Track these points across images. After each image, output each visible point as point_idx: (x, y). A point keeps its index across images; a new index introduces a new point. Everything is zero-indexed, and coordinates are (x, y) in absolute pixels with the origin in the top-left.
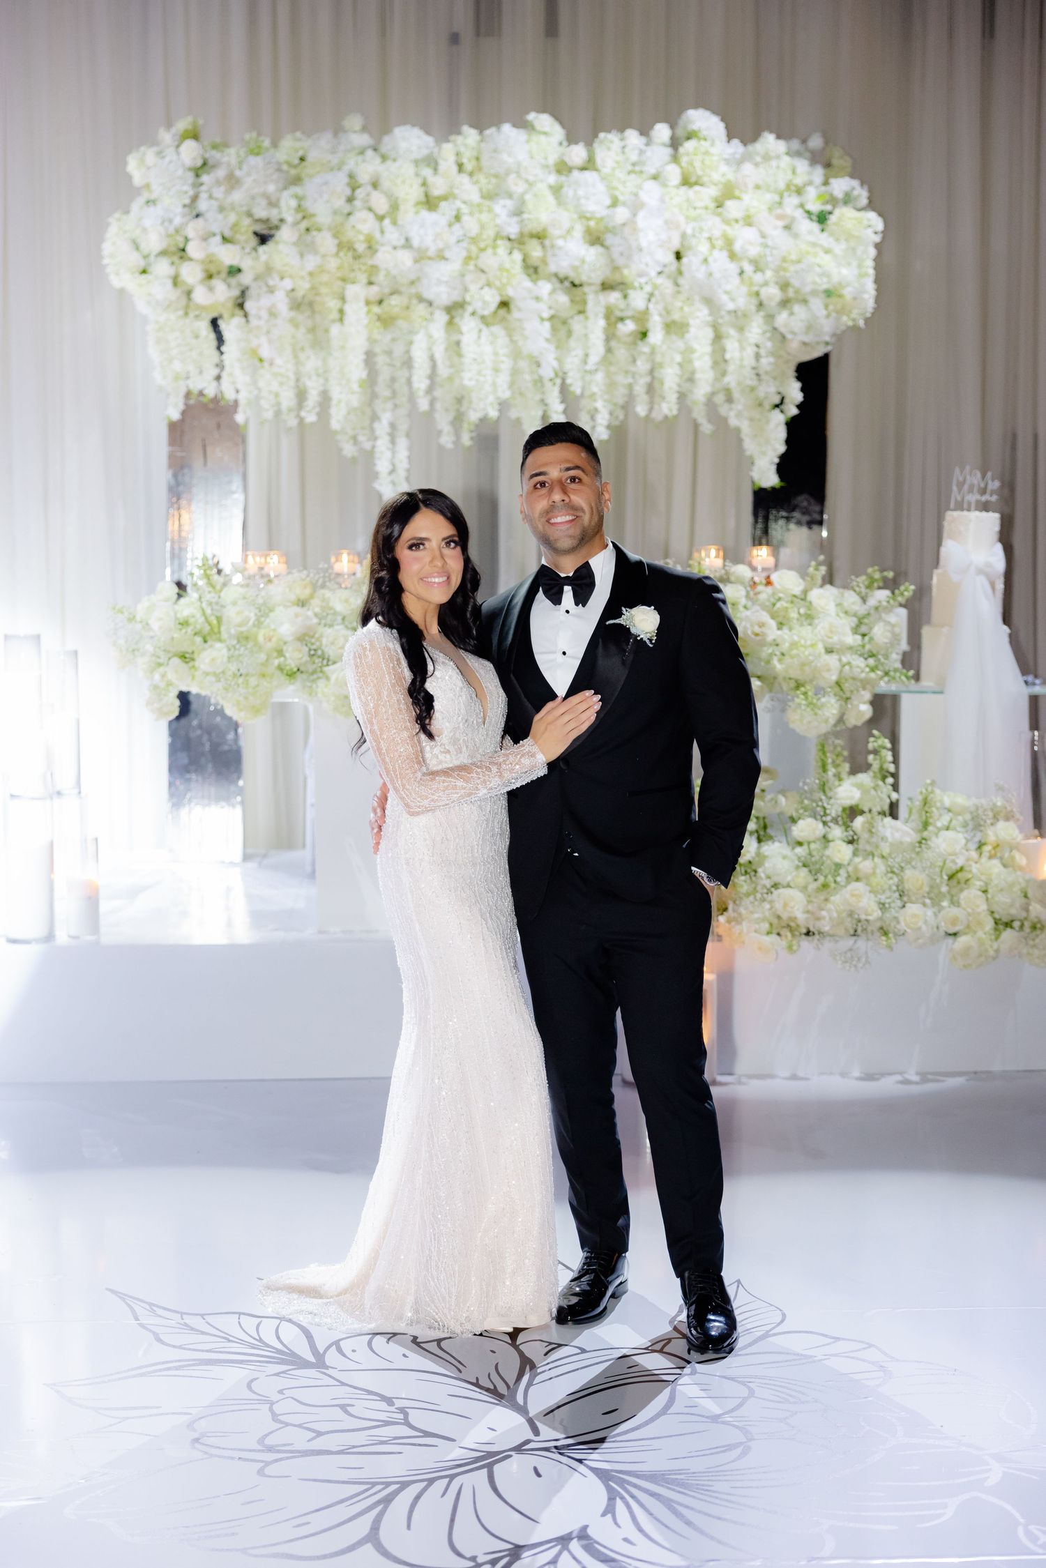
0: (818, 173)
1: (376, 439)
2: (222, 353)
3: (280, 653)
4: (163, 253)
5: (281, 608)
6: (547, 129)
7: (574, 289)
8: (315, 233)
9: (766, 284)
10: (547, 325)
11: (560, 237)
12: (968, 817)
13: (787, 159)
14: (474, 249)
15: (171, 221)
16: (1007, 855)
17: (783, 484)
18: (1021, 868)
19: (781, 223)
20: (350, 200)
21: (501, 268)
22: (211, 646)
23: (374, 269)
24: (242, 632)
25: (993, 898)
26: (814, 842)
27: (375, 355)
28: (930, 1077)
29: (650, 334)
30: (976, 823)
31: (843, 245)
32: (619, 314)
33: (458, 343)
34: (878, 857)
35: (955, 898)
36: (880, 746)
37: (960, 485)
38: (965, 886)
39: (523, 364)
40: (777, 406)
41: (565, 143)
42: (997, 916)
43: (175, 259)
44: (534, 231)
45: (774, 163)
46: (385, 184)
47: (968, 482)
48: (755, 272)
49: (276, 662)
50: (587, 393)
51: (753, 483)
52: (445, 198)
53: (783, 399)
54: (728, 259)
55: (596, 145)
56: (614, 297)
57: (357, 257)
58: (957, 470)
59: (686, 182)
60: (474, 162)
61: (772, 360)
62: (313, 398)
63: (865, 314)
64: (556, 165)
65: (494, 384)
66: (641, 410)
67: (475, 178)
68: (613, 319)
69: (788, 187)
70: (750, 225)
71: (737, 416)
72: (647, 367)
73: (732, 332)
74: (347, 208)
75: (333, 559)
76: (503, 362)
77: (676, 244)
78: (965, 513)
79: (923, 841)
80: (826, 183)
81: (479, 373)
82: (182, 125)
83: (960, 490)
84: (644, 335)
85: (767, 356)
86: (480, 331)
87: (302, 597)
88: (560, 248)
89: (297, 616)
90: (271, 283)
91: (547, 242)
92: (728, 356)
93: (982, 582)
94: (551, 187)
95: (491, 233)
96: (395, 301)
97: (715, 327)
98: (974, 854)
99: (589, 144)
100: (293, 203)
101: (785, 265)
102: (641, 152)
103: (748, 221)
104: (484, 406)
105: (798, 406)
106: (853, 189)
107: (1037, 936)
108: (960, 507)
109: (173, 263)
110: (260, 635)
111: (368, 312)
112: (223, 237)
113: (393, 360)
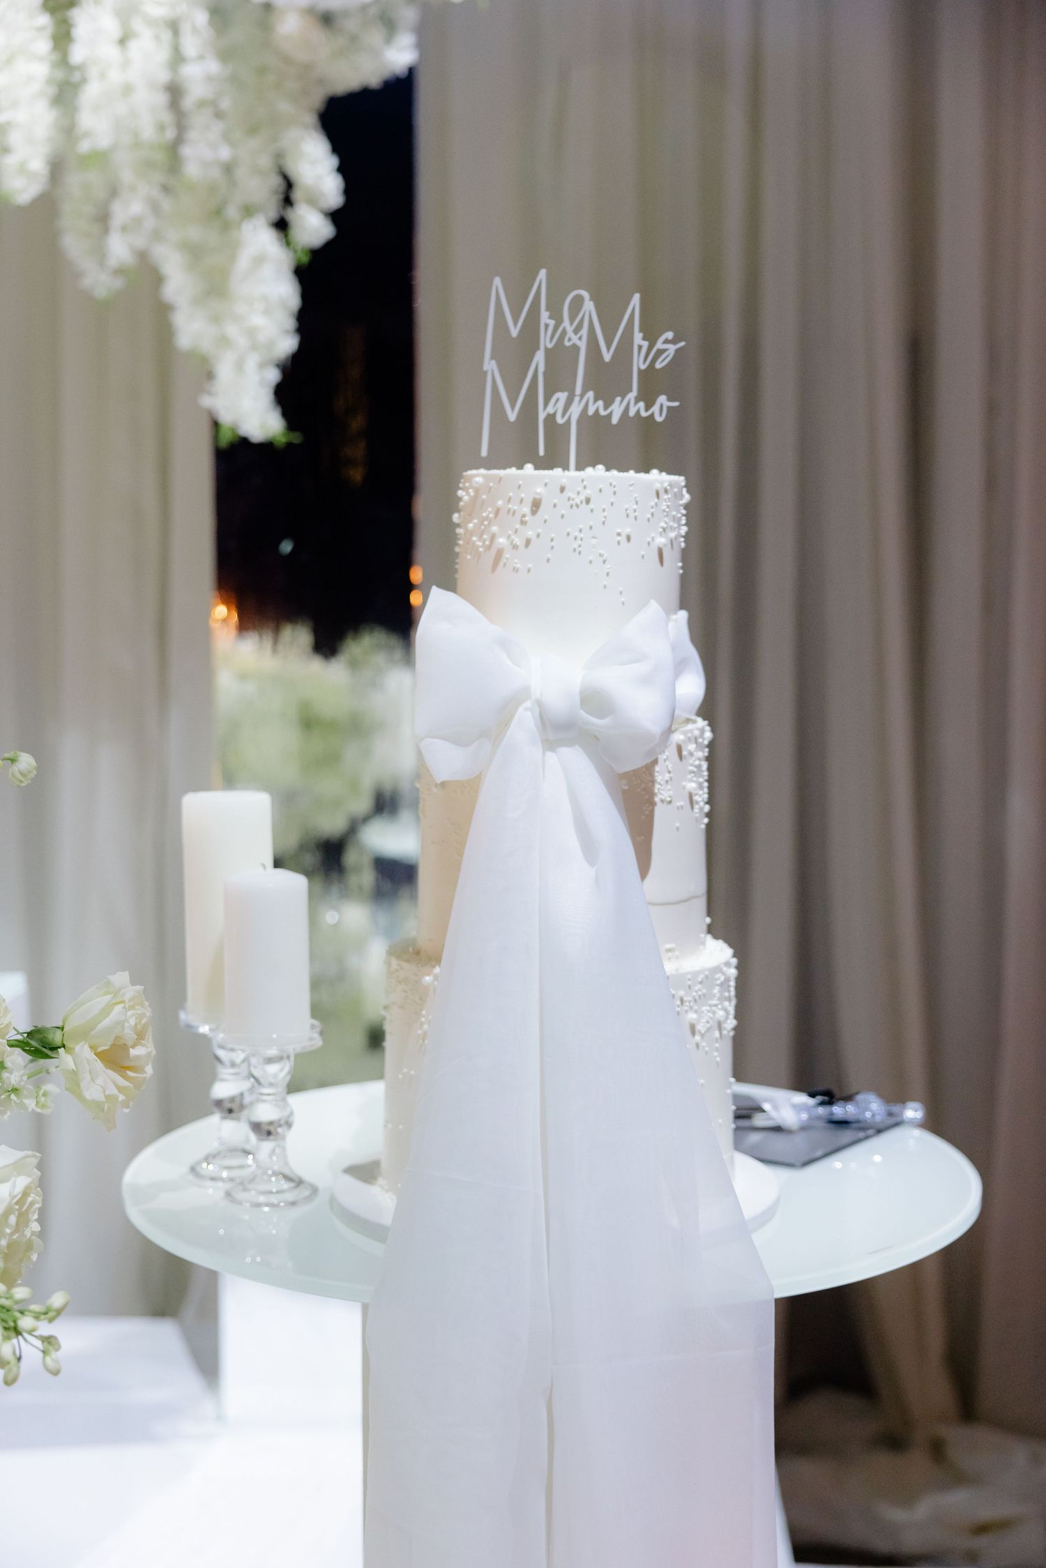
37: (513, 356)
61: (219, 68)
85: (201, 57)
105: (333, 218)
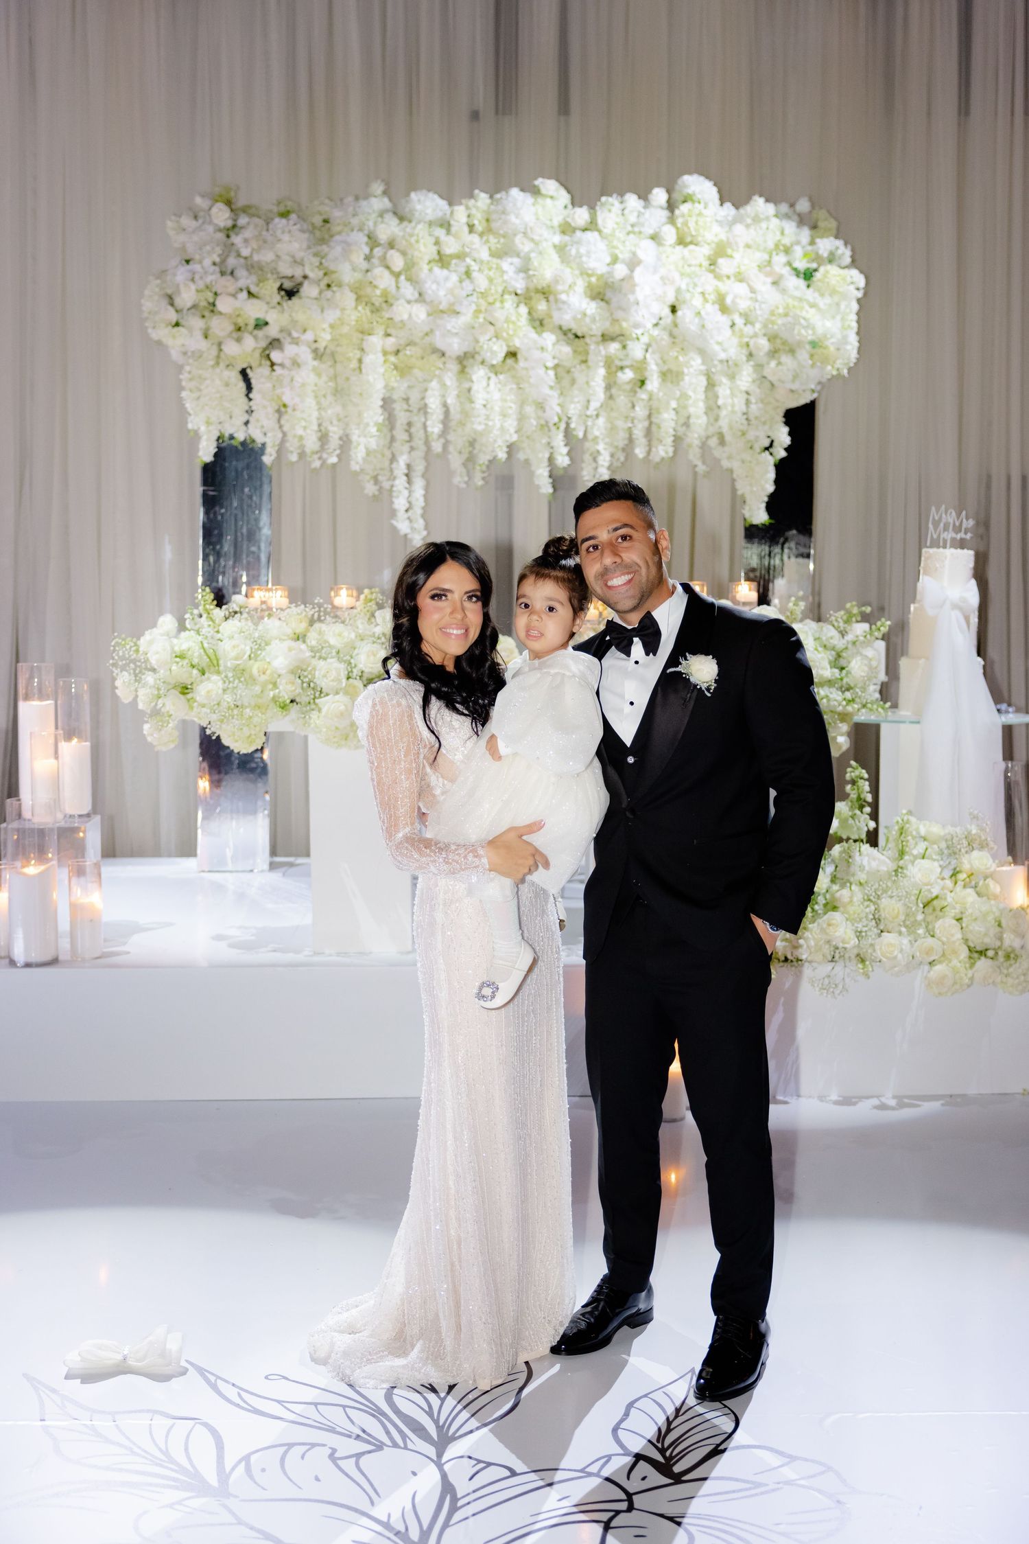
0: (805, 234)
1: (395, 478)
2: (250, 400)
3: (275, 685)
4: (195, 308)
5: (277, 641)
6: (551, 193)
7: (577, 340)
8: (335, 289)
9: (755, 335)
10: (551, 373)
11: (563, 292)
12: (943, 845)
13: (775, 221)
14: (482, 302)
15: (202, 280)
16: (981, 883)
17: (772, 521)
18: (996, 897)
19: (769, 280)
20: (368, 258)
21: (507, 320)
22: (209, 679)
23: (391, 322)
24: (239, 665)
25: (967, 926)
27: (394, 401)
28: (906, 1100)
29: (647, 382)
30: (951, 850)
31: (828, 300)
32: (619, 363)
33: (469, 390)
34: (856, 884)
35: (930, 927)
36: (857, 777)
37: (936, 524)
38: (941, 914)
39: (529, 410)
40: (767, 449)
41: (570, 206)
42: (972, 945)
43: (206, 313)
44: (540, 287)
45: (764, 225)
46: (401, 244)
47: (944, 520)
48: (745, 324)
49: (271, 694)
50: (590, 437)
51: (745, 519)
52: (456, 256)
53: (772, 441)
54: (719, 313)
55: (597, 208)
56: (614, 347)
57: (376, 310)
58: (933, 509)
59: (681, 242)
60: (484, 222)
61: (761, 405)
62: (334, 442)
63: (848, 363)
64: (560, 226)
65: (502, 428)
66: (640, 452)
67: (485, 238)
68: (613, 368)
69: (777, 246)
70: (741, 281)
71: (730, 458)
72: (646, 412)
73: (724, 380)
74: (366, 266)
75: (332, 594)
76: (511, 407)
77: (671, 299)
78: (941, 550)
79: (900, 870)
80: (812, 243)
81: (488, 417)
83: (936, 528)
84: (643, 383)
85: (757, 403)
86: (489, 378)
87: (299, 631)
88: (564, 302)
89: (290, 650)
90: (294, 335)
91: (551, 298)
92: (720, 402)
93: (956, 616)
94: (555, 246)
95: (500, 289)
96: (411, 351)
97: (709, 376)
98: (949, 883)
99: (592, 208)
100: (316, 261)
101: (773, 318)
102: (640, 215)
103: (740, 278)
104: (494, 449)
106: (837, 248)
107: (1011, 965)
108: (936, 544)
109: (203, 317)
110: (255, 668)
111: (385, 362)
112: (249, 293)
113: (409, 406)
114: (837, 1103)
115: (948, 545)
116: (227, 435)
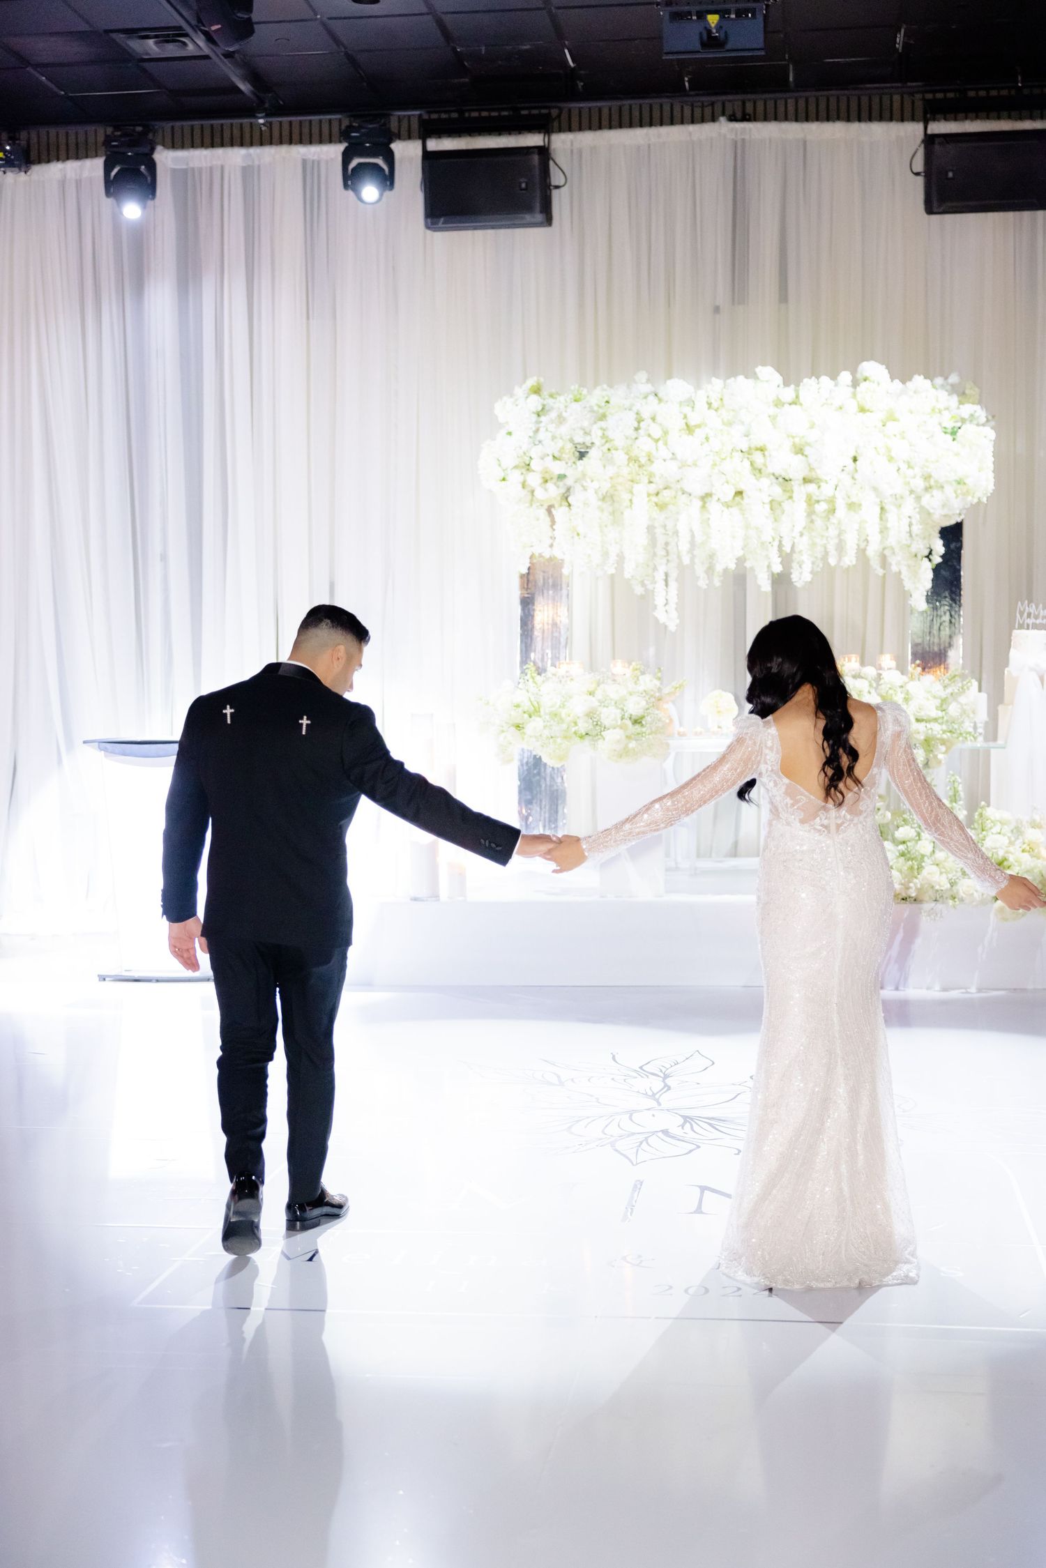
0: (954, 399)
1: (655, 583)
2: (554, 530)
3: (576, 723)
4: (516, 467)
5: (577, 696)
6: (769, 377)
7: (785, 483)
8: (613, 451)
9: (915, 477)
10: (767, 507)
11: (775, 449)
13: (932, 392)
14: (717, 459)
15: (521, 448)
19: (924, 436)
20: (637, 429)
21: (736, 471)
22: (534, 720)
23: (651, 475)
24: (553, 711)
26: (909, 841)
27: (655, 528)
28: (983, 990)
29: (837, 511)
31: (968, 449)
32: (817, 499)
33: (708, 520)
36: (953, 781)
37: (1022, 614)
39: (751, 533)
40: (927, 556)
41: (782, 386)
43: (524, 471)
44: (759, 447)
45: (923, 395)
46: (659, 419)
47: (1027, 611)
48: (907, 469)
49: (573, 730)
50: (797, 550)
52: (698, 426)
53: (931, 550)
54: (887, 462)
55: (801, 387)
56: (811, 488)
57: (641, 466)
58: (1019, 603)
59: (861, 410)
60: (719, 402)
61: (921, 527)
63: (986, 494)
64: (773, 402)
65: (732, 547)
66: (833, 561)
67: (719, 412)
68: (811, 501)
69: (932, 410)
70: (904, 438)
71: (898, 563)
72: (836, 533)
73: (893, 508)
74: (634, 435)
75: (612, 665)
76: (738, 531)
77: (853, 454)
78: (1025, 631)
80: (958, 407)
81: (721, 539)
82: (531, 382)
83: (1021, 616)
84: (833, 511)
85: (917, 524)
86: (723, 511)
87: (590, 690)
88: (776, 458)
89: (585, 701)
90: (585, 484)
91: (766, 453)
92: (890, 525)
93: (1033, 676)
94: (769, 417)
95: (729, 448)
96: (666, 493)
97: (881, 506)
98: (1013, 849)
99: (797, 386)
100: (600, 433)
101: (927, 464)
102: (832, 391)
103: (903, 436)
104: (727, 561)
105: (942, 557)
106: (975, 411)
108: (1021, 627)
109: (522, 474)
110: (563, 713)
111: (649, 501)
112: (554, 456)
113: (666, 531)
114: (937, 991)
115: (1031, 627)
116: (537, 555)
